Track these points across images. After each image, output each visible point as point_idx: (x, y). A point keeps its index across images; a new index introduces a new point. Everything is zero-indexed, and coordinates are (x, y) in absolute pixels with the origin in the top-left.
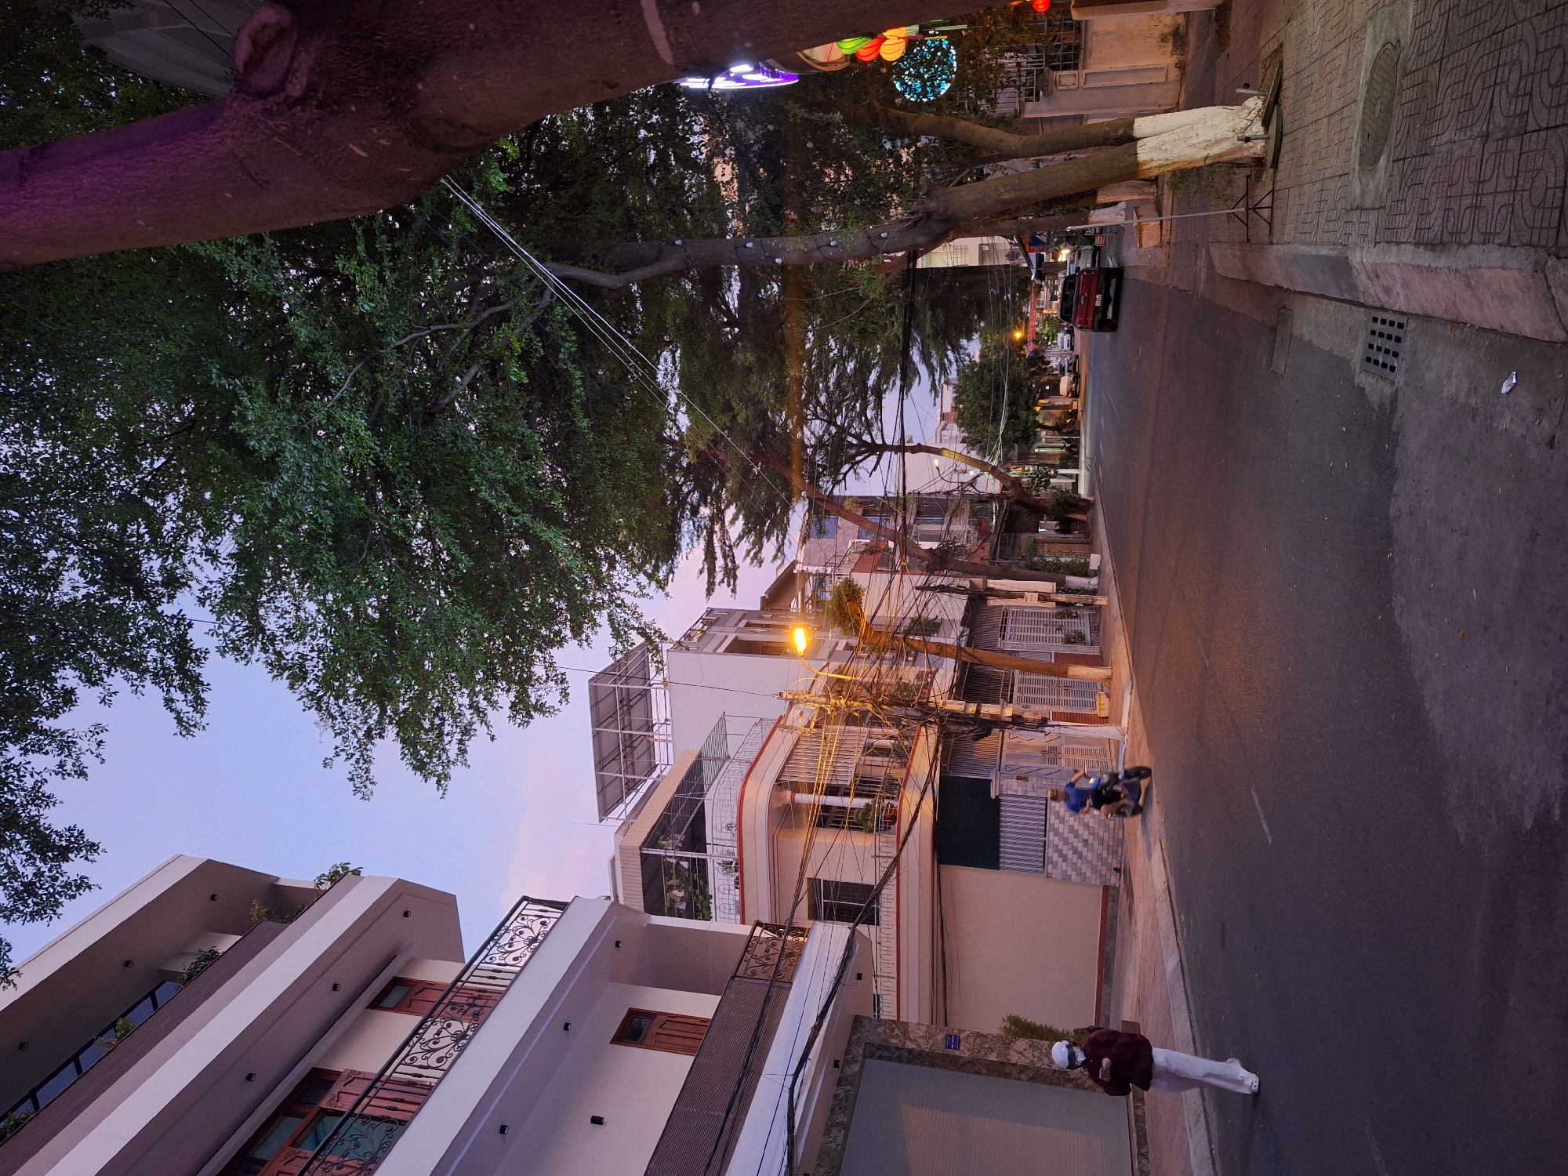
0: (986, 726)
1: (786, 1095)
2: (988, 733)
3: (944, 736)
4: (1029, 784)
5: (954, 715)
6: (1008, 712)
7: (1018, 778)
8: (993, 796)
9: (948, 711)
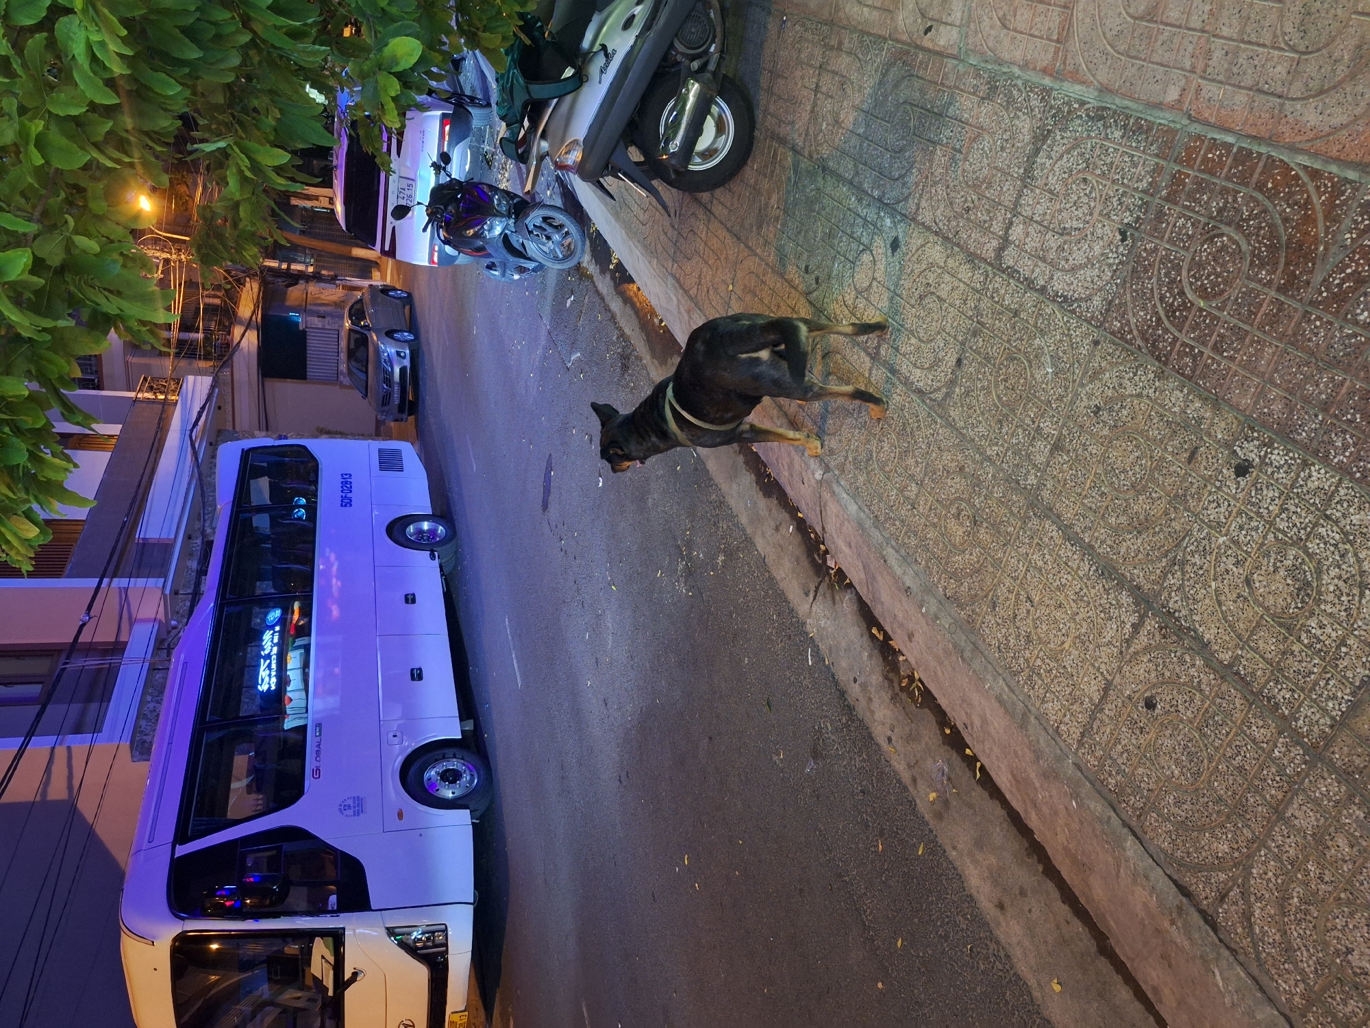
0: (295, 278)
1: (187, 438)
2: (296, 284)
3: (264, 284)
4: (326, 320)
5: (270, 269)
6: (311, 269)
7: (319, 317)
8: (301, 328)
9: (266, 266)
